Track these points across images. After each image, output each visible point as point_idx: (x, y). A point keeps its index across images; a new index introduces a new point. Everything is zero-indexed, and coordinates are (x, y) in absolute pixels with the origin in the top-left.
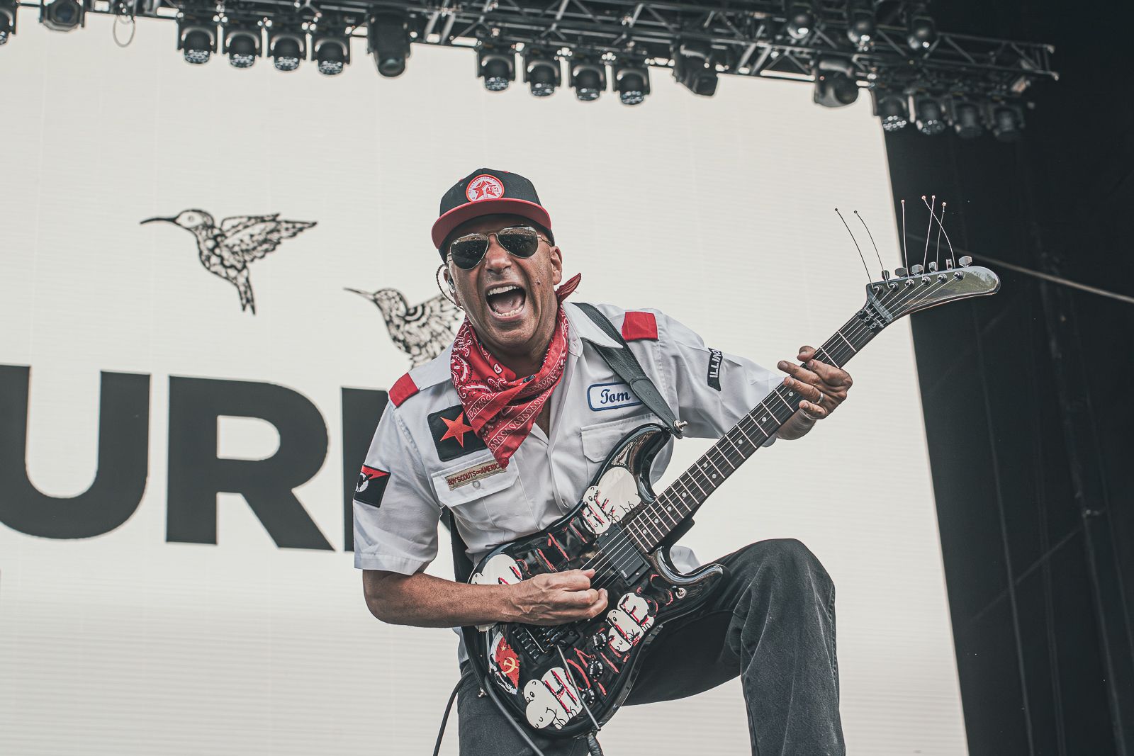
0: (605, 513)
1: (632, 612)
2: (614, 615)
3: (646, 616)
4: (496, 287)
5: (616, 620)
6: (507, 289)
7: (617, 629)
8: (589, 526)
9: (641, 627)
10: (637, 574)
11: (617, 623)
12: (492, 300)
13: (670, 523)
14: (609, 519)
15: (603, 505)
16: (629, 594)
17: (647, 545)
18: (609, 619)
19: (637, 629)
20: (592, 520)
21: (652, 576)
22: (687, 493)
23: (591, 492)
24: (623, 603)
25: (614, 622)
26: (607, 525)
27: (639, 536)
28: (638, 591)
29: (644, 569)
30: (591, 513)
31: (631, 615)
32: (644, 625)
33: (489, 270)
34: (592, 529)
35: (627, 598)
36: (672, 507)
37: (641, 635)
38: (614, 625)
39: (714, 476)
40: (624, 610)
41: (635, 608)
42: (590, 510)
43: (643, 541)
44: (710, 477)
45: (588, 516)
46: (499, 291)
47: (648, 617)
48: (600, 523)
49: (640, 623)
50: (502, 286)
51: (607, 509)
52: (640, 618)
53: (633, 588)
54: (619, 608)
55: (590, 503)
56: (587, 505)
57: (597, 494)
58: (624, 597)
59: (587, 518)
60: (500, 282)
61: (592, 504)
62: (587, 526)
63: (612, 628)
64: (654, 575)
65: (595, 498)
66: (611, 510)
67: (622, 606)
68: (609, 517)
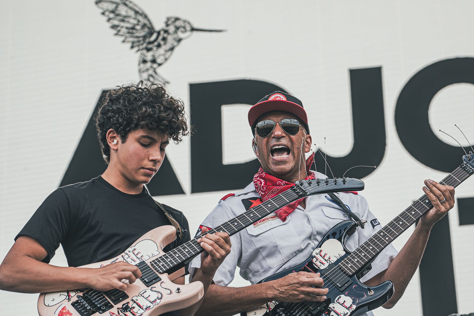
0: (325, 260)
1: (343, 304)
2: (333, 305)
3: (351, 305)
4: (276, 145)
5: (334, 308)
6: (281, 147)
7: (335, 312)
8: (317, 266)
9: (349, 310)
10: (346, 285)
11: (335, 309)
12: (273, 151)
13: (363, 261)
14: (328, 262)
15: (324, 256)
16: (341, 295)
17: (351, 271)
18: (330, 308)
19: (346, 311)
20: (318, 263)
21: (354, 286)
22: (372, 246)
23: (317, 251)
24: (338, 299)
25: (333, 309)
26: (327, 265)
27: (347, 267)
28: (346, 294)
29: (349, 283)
30: (317, 260)
31: (343, 305)
32: (351, 309)
33: (274, 137)
34: (318, 267)
35: (340, 297)
36: (364, 253)
37: (349, 314)
38: (333, 310)
39: (387, 238)
40: (339, 303)
41: (345, 301)
42: (316, 259)
43: (349, 269)
44: (385, 239)
45: (316, 261)
46: (277, 147)
47: (353, 305)
48: (323, 264)
49: (348, 308)
50: (279, 145)
51: (327, 258)
52: (348, 306)
53: (344, 292)
54: (335, 302)
55: (316, 256)
56: (315, 257)
57: (321, 251)
58: (339, 297)
59: (315, 263)
60: (278, 143)
61: (318, 256)
62: (315, 266)
63: (332, 311)
64: (355, 286)
65: (320, 253)
66: (329, 258)
67: (337, 301)
68: (328, 261)
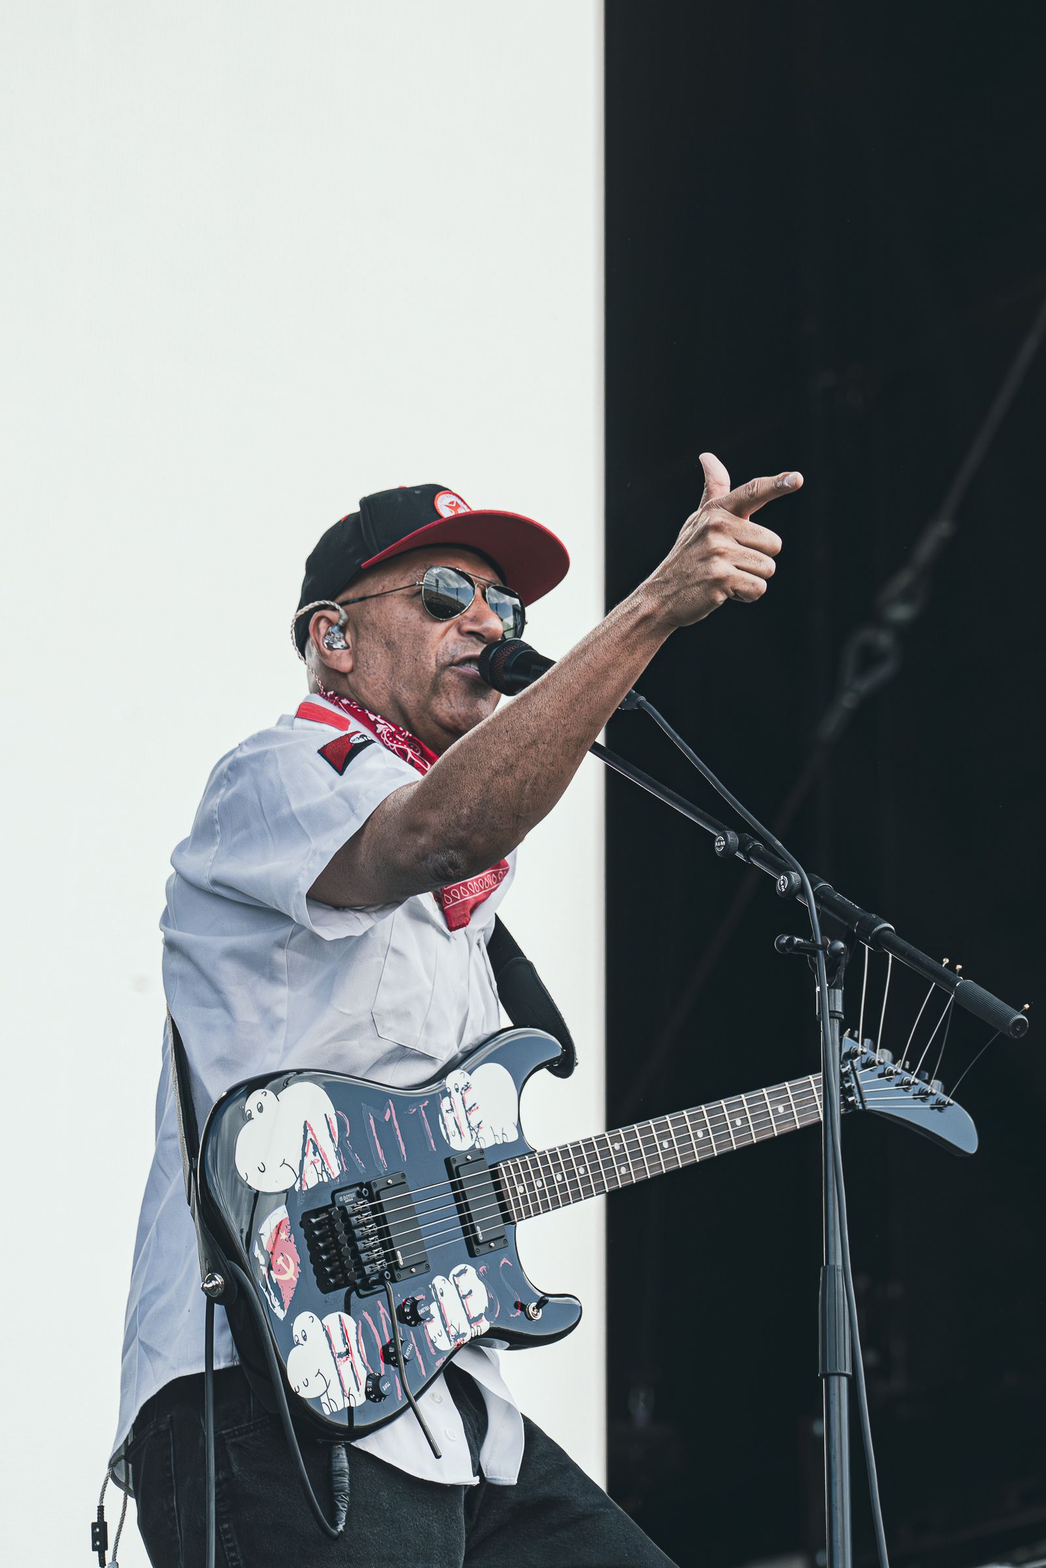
0: (469, 1123)
1: (465, 1297)
2: (442, 1285)
3: (481, 1314)
5: (442, 1294)
7: (441, 1309)
8: (445, 1127)
9: (471, 1327)
10: (492, 1245)
11: (442, 1300)
13: (555, 1200)
14: (472, 1136)
15: (470, 1109)
16: (468, 1266)
17: (519, 1212)
18: (434, 1286)
19: (465, 1326)
20: (450, 1121)
21: (504, 1260)
23: (458, 1076)
24: (458, 1275)
25: (439, 1295)
26: (468, 1142)
27: (514, 1191)
28: (481, 1269)
30: (452, 1109)
31: (464, 1301)
32: (475, 1326)
33: (472, 633)
34: (448, 1135)
35: (465, 1271)
36: (564, 1179)
38: (438, 1301)
39: (623, 1171)
40: (457, 1287)
41: (471, 1292)
42: (451, 1104)
43: (516, 1202)
44: (619, 1169)
45: (447, 1111)
48: (460, 1133)
49: (471, 1320)
51: (474, 1119)
52: (474, 1312)
53: (476, 1260)
54: (451, 1278)
55: (454, 1094)
56: (450, 1094)
57: (467, 1087)
58: (462, 1266)
59: (445, 1114)
61: (458, 1099)
62: (442, 1126)
63: (435, 1302)
64: (508, 1262)
65: (463, 1092)
66: (479, 1125)
67: (455, 1278)
68: (473, 1132)
